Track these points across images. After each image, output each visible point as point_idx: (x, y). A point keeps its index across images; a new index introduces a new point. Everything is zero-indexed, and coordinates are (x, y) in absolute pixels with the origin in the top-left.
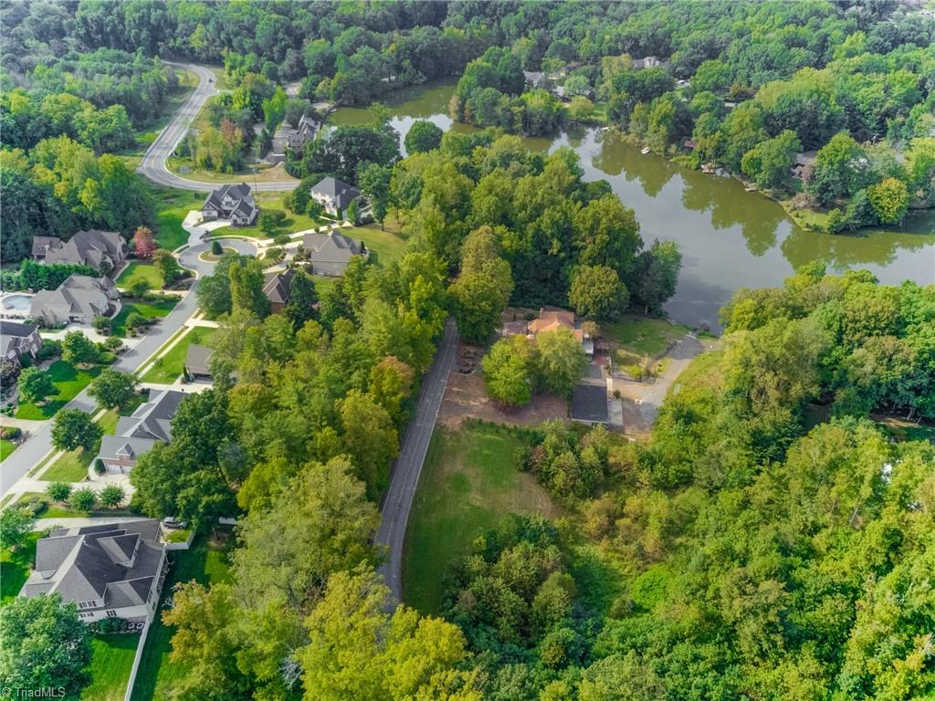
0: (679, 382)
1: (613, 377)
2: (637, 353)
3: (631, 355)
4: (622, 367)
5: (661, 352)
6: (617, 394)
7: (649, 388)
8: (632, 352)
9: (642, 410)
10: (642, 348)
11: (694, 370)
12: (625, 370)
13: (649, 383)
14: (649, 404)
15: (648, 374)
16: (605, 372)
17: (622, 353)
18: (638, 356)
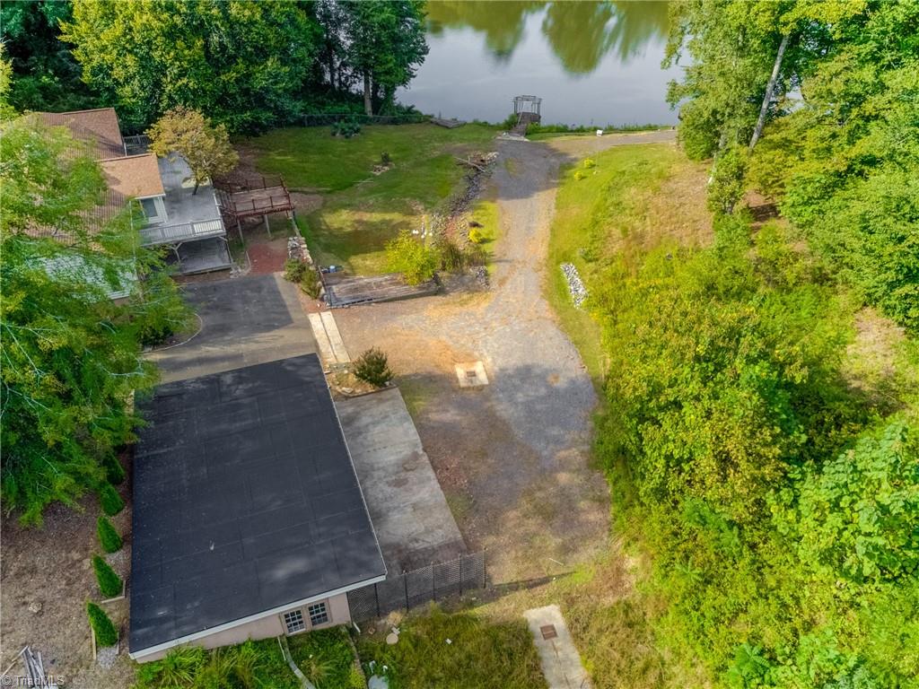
0: (566, 258)
1: (333, 304)
2: (387, 208)
3: (375, 217)
4: (357, 261)
5: (457, 191)
6: (374, 372)
7: (480, 306)
8: (371, 209)
9: (504, 410)
10: (393, 193)
11: (581, 211)
12: (369, 269)
13: (473, 289)
14: (526, 374)
15: (454, 257)
16: (293, 295)
17: (342, 220)
18: (396, 217)
